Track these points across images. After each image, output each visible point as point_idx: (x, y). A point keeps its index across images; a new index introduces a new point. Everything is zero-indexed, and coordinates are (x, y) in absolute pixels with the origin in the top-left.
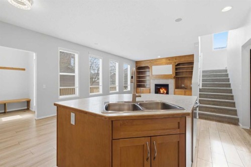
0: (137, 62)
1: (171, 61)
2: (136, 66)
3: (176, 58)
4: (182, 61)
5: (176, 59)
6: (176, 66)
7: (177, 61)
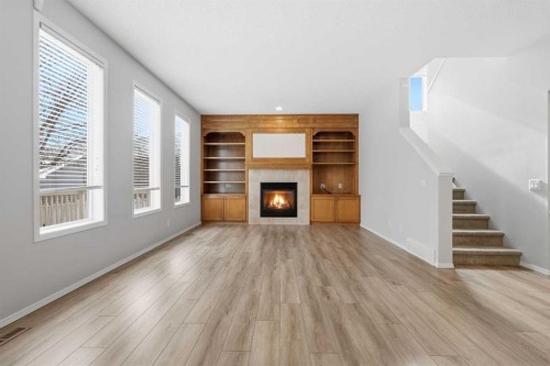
0: (205, 119)
1: (303, 125)
2: (203, 130)
3: (315, 117)
4: (329, 126)
5: (314, 121)
6: (314, 137)
7: (317, 125)
